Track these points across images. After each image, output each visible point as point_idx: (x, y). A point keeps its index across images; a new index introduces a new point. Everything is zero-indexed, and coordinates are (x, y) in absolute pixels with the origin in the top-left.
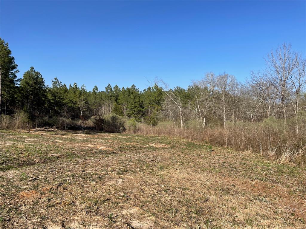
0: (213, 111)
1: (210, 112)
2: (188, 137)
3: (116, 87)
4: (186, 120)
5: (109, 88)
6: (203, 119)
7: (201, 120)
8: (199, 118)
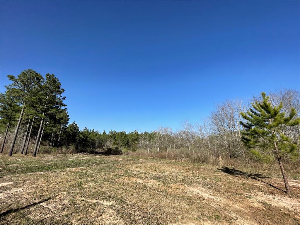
0: (163, 144)
1: (161, 145)
2: (152, 156)
3: (115, 132)
4: (150, 149)
5: (111, 132)
6: (158, 148)
7: (157, 149)
8: (156, 147)
